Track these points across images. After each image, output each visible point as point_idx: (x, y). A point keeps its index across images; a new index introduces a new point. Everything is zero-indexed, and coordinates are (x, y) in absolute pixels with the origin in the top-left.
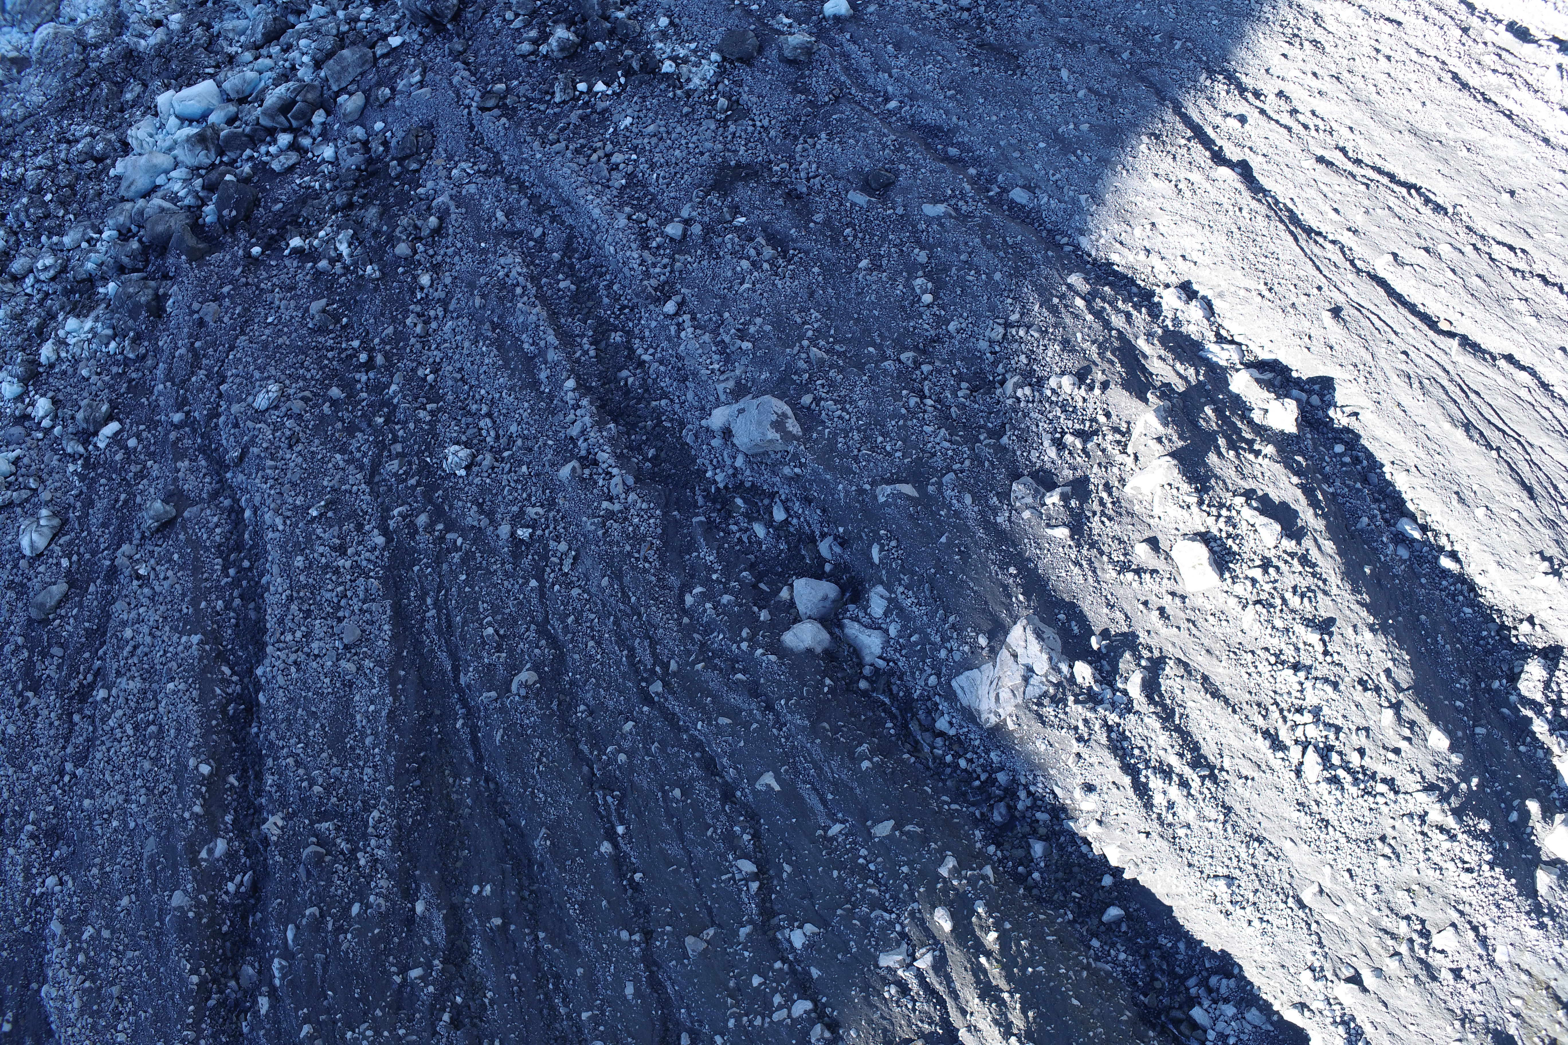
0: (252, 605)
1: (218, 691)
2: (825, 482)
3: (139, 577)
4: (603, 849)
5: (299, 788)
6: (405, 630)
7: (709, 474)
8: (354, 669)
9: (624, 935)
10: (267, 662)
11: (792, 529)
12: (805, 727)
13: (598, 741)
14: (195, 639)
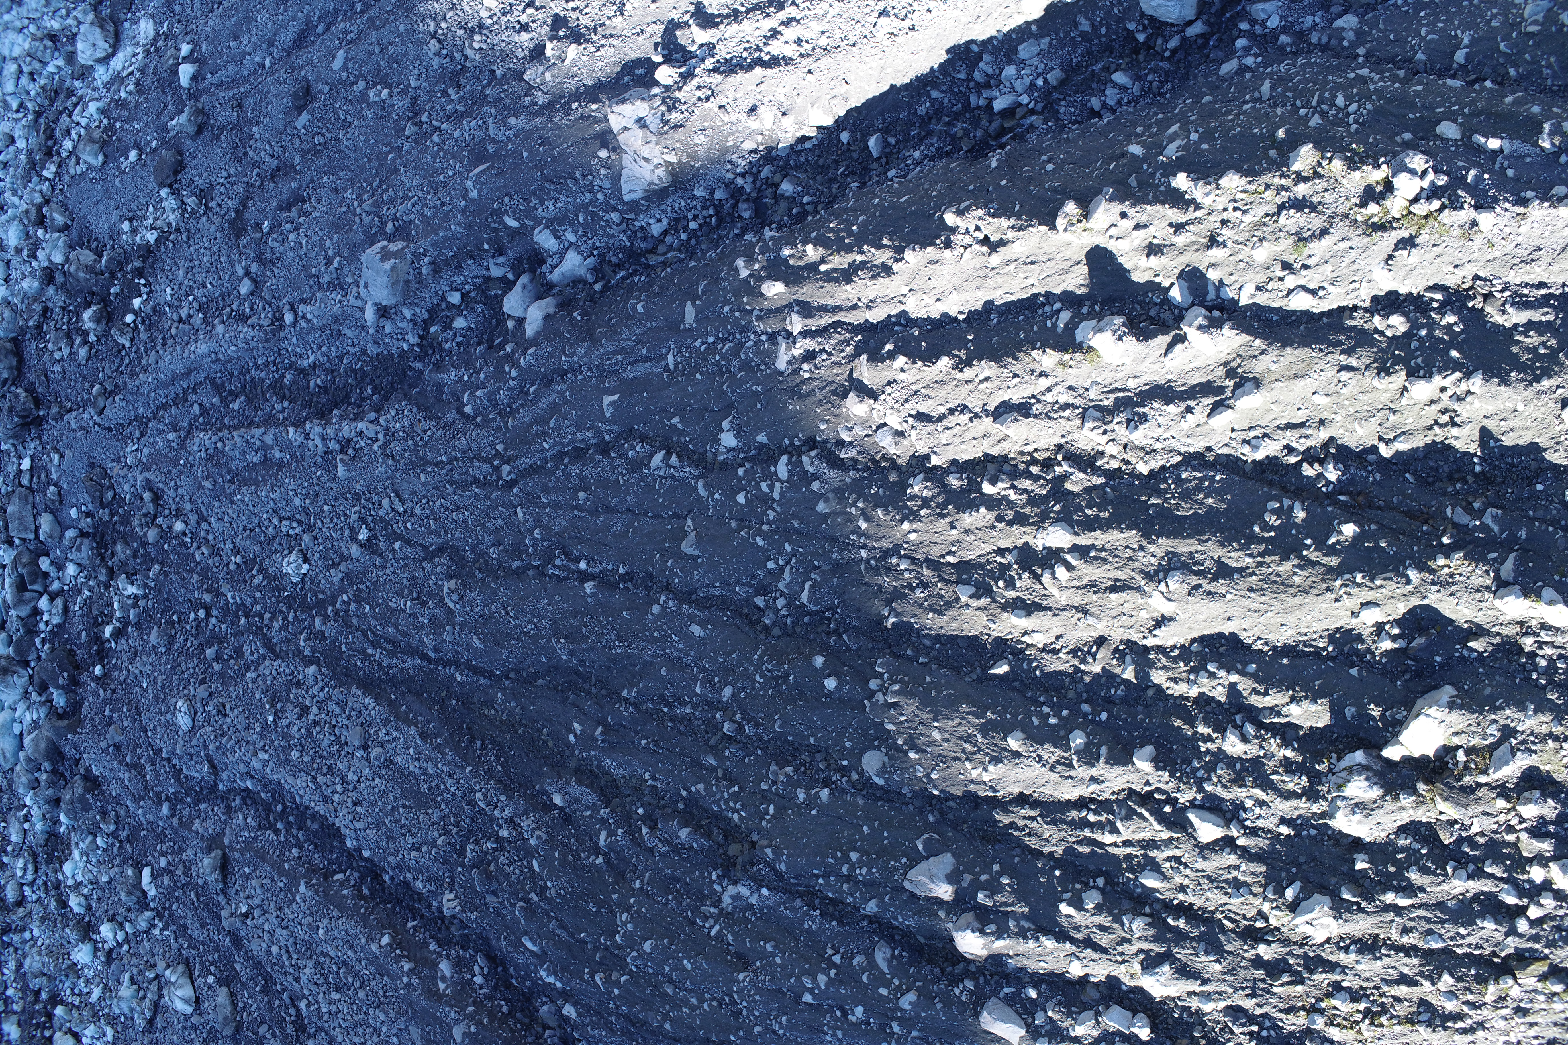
0: (309, 822)
1: (345, 892)
2: (446, 239)
3: (246, 916)
4: (588, 591)
5: (435, 859)
6: (379, 687)
7: (405, 347)
8: (380, 750)
9: (656, 609)
10: (343, 830)
11: (473, 294)
12: (589, 349)
13: (517, 550)
14: (302, 888)
